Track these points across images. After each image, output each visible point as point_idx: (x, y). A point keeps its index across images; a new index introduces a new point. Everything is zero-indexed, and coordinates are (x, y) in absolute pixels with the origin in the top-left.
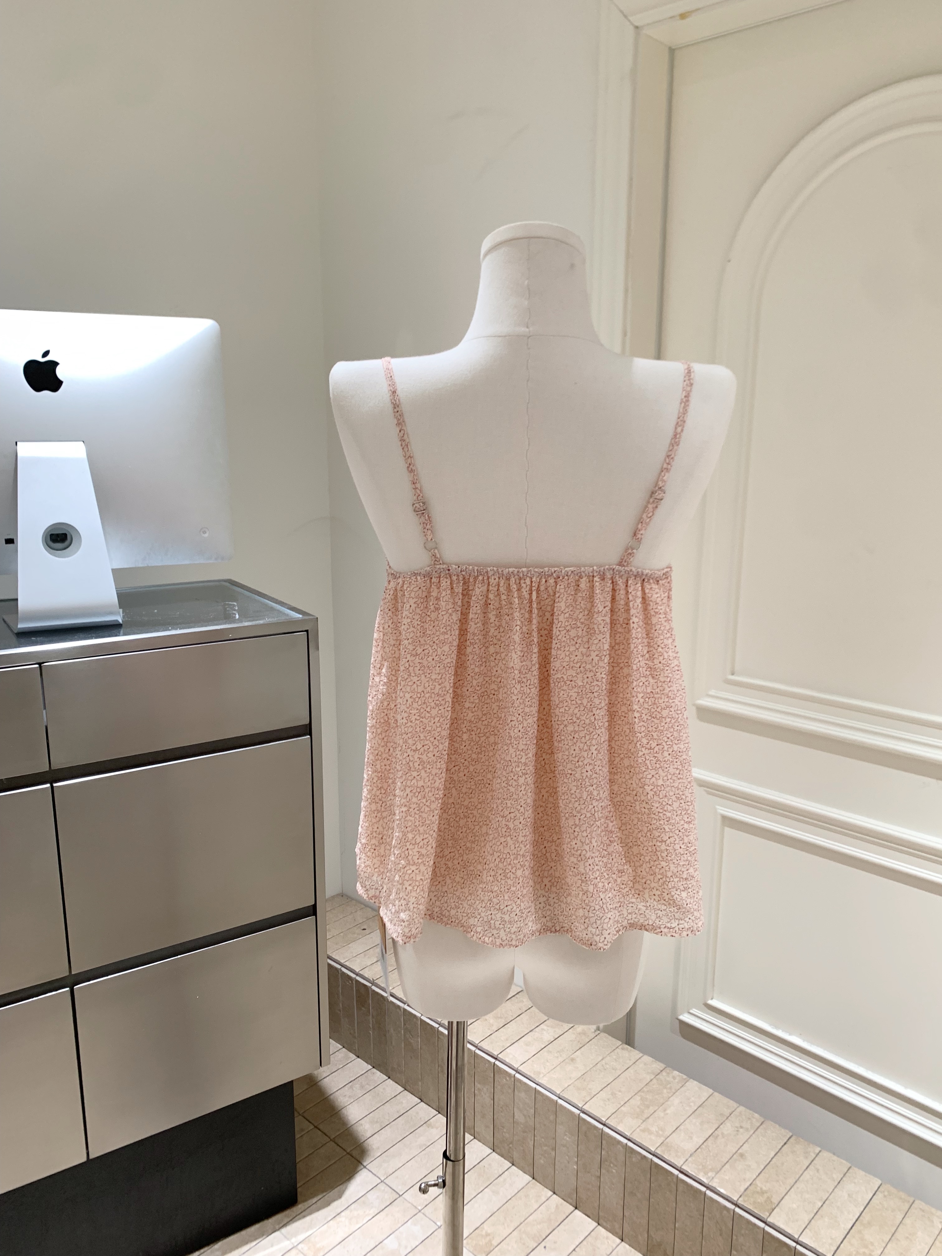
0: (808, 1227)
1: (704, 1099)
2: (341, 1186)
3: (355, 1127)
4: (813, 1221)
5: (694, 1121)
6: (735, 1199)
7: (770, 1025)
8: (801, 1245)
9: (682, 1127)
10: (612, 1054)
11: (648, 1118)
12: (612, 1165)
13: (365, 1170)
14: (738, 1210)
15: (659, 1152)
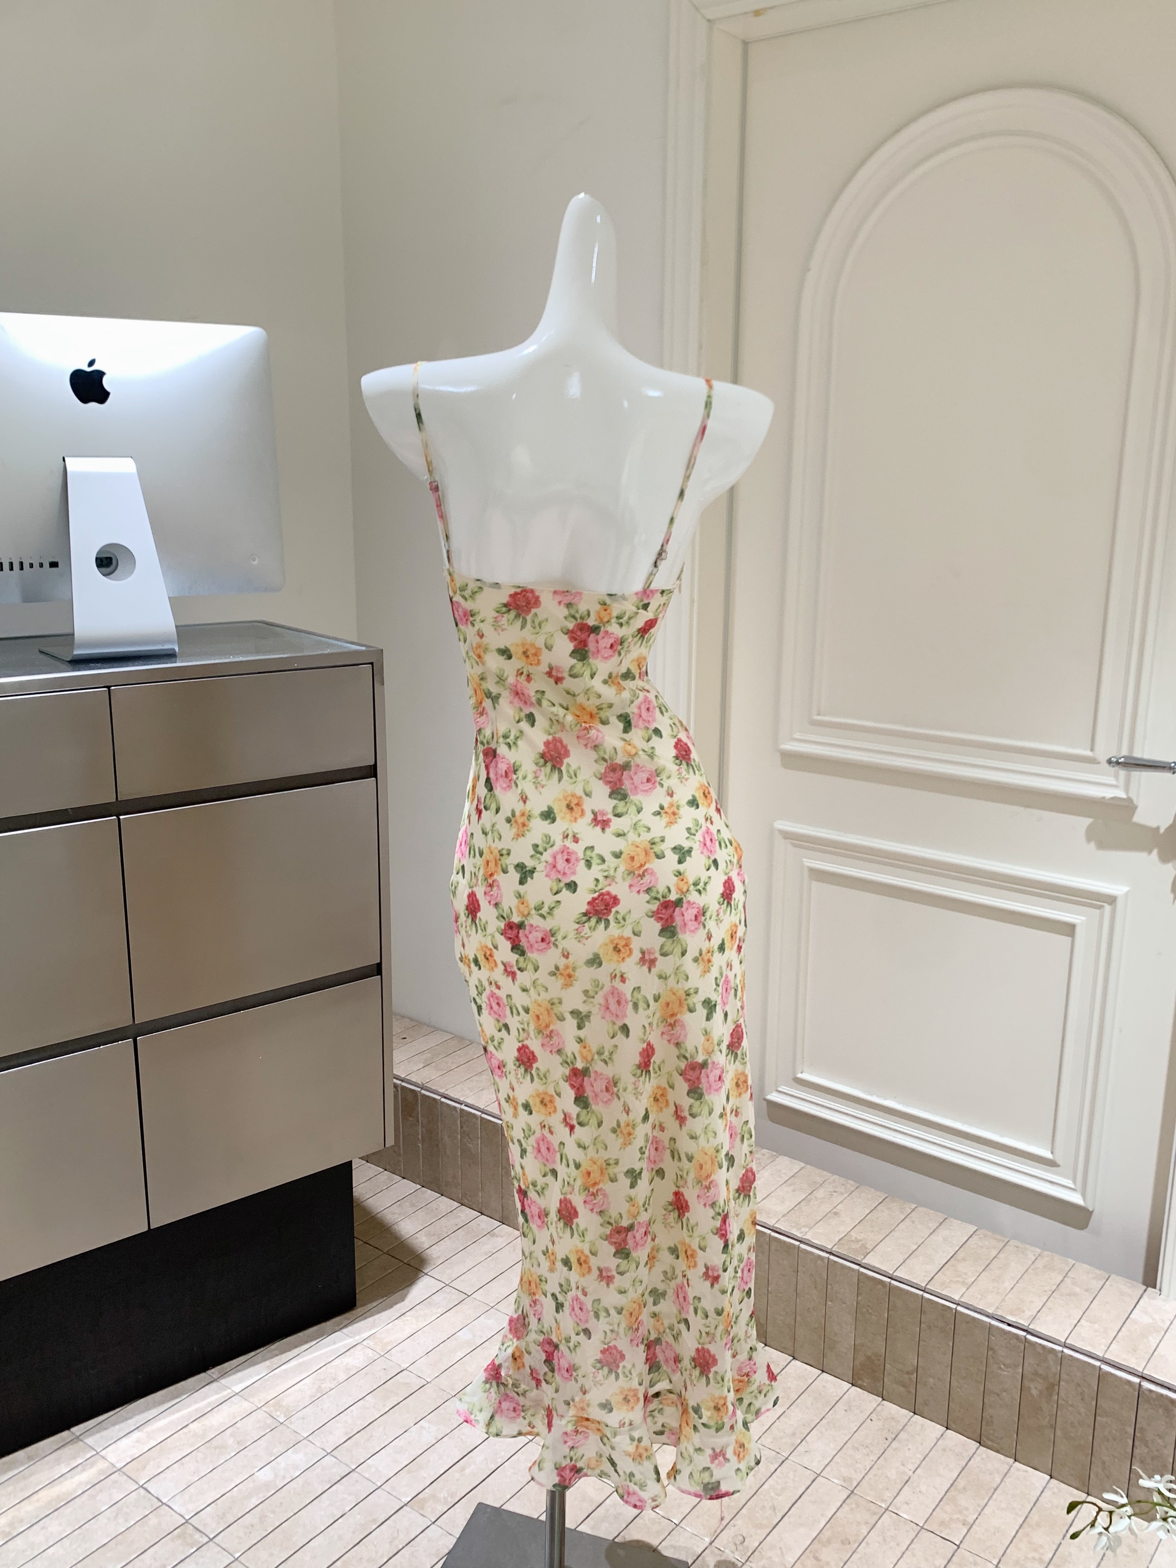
0: (902, 1265)
1: (795, 1171)
2: (401, 1292)
4: (907, 1260)
5: (785, 1189)
6: (830, 1247)
7: (864, 1092)
8: (895, 1280)
9: (773, 1194)
13: (426, 1276)
14: (832, 1257)
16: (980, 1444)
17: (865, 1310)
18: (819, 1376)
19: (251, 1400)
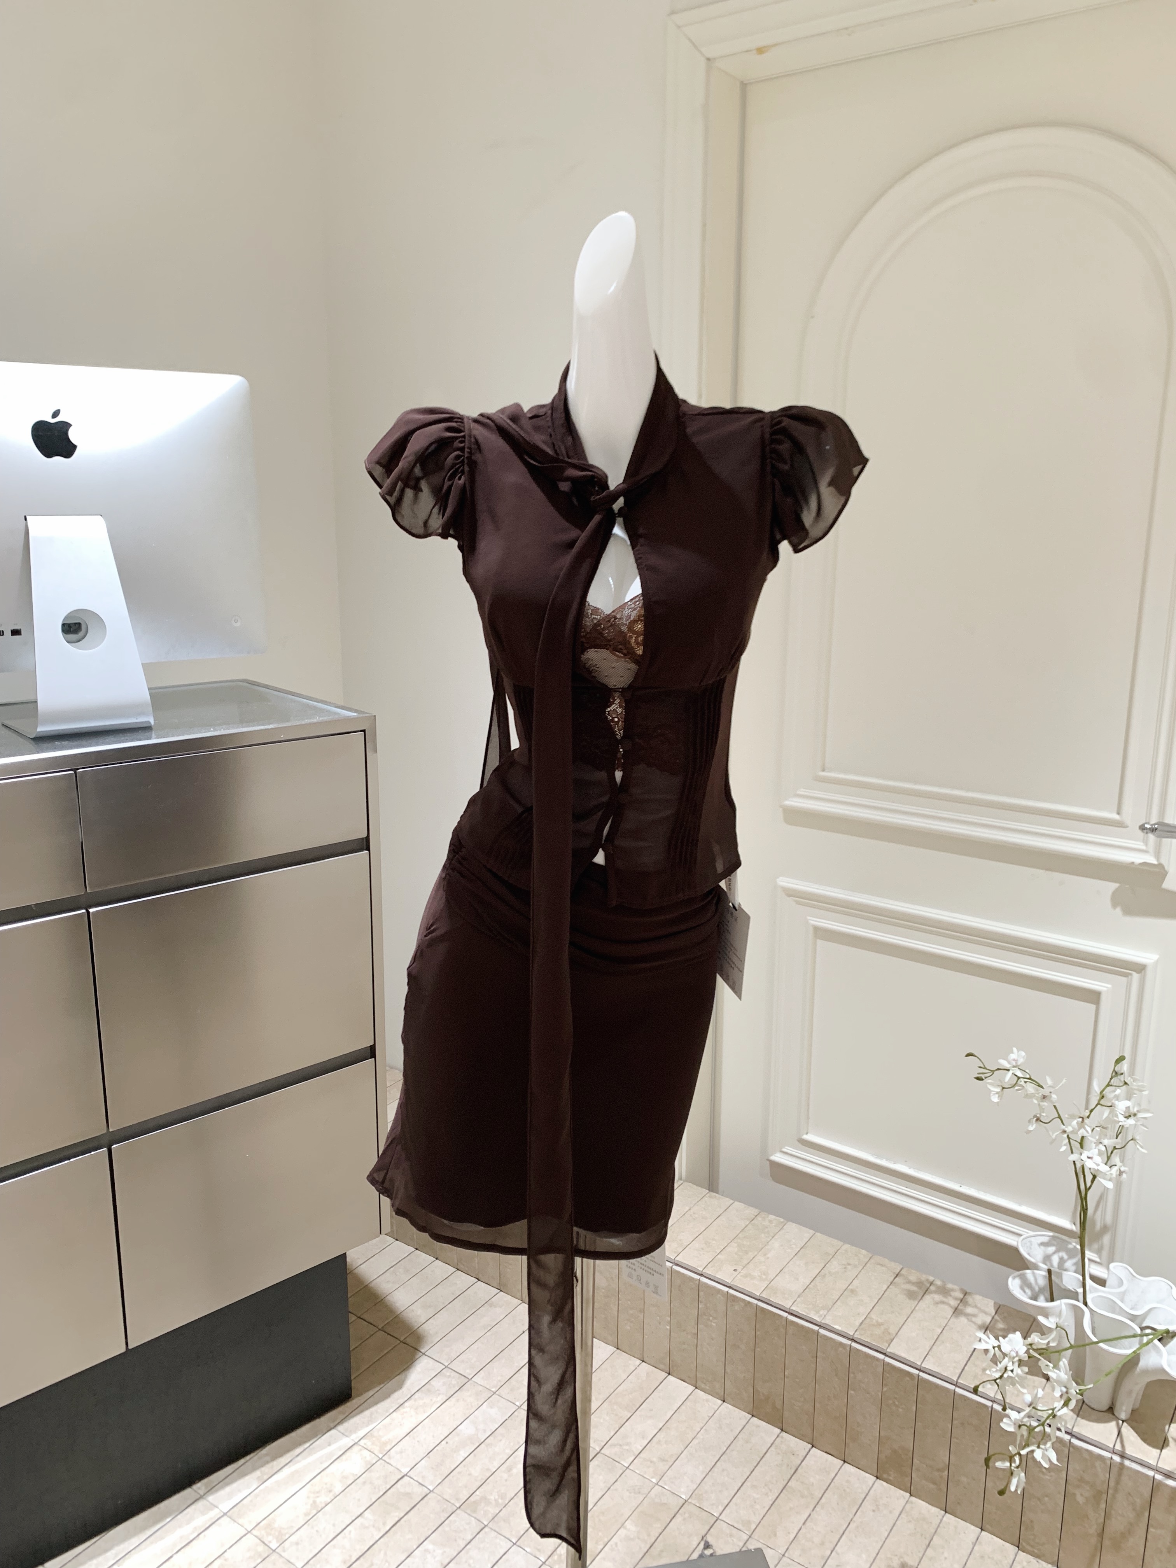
0: (930, 1353)
1: (806, 1240)
2: (398, 1377)
3: (404, 1314)
4: (934, 1347)
5: (798, 1262)
6: (852, 1333)
7: (873, 1155)
8: (923, 1372)
9: (785, 1270)
10: (700, 1202)
11: (748, 1263)
12: (711, 1318)
13: (424, 1356)
14: (854, 1345)
15: (764, 1295)
16: (1019, 1550)
17: (891, 1402)
18: (841, 1467)
19: (241, 1521)
